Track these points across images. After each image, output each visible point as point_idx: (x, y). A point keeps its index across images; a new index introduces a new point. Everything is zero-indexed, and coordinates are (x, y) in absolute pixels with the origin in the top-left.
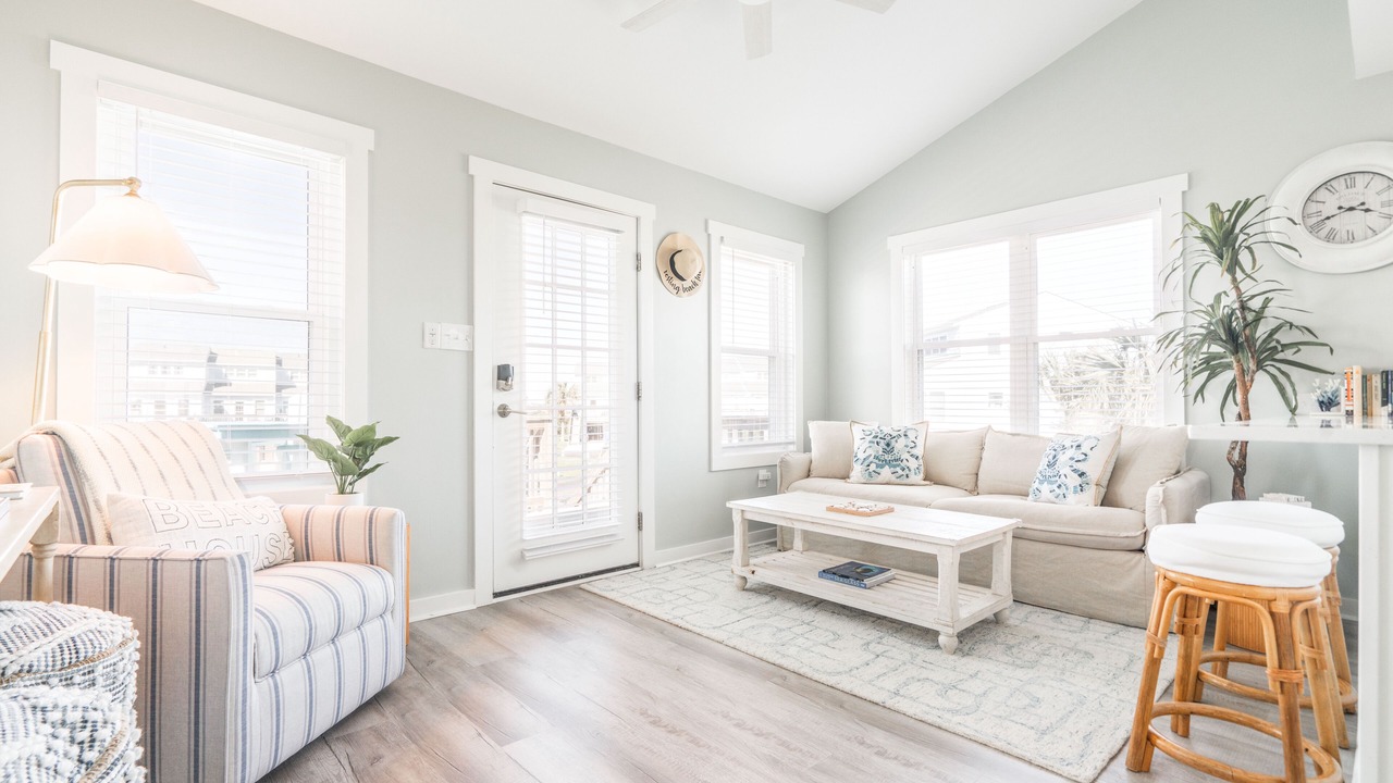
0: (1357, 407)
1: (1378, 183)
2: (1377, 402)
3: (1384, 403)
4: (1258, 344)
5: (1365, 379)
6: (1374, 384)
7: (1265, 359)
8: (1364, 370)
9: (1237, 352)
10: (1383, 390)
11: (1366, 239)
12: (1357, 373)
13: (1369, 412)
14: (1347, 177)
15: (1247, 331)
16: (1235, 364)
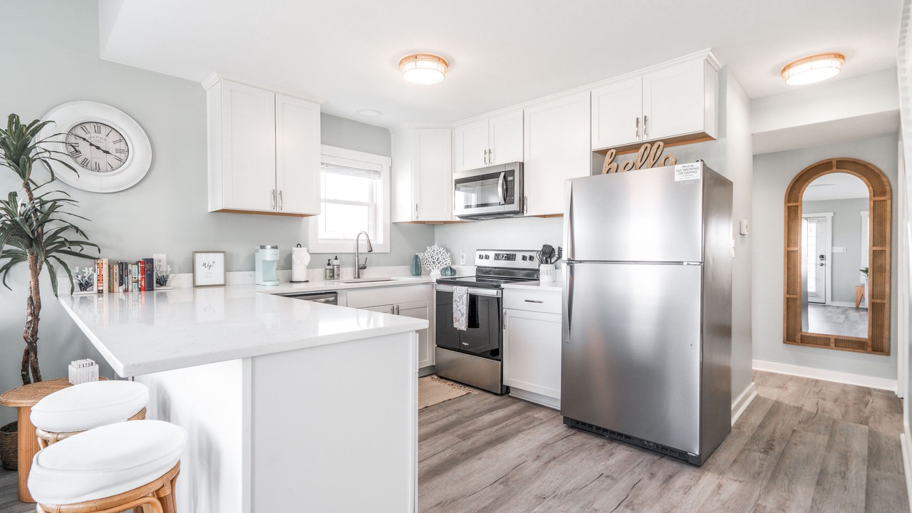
0: (105, 287)
1: (114, 136)
2: (116, 284)
3: (121, 284)
4: (45, 237)
5: (110, 268)
6: (115, 271)
7: (50, 251)
8: (109, 261)
9: (32, 246)
10: (119, 273)
11: (107, 171)
12: (105, 264)
13: (112, 290)
14: (95, 124)
15: (40, 229)
16: (29, 256)
